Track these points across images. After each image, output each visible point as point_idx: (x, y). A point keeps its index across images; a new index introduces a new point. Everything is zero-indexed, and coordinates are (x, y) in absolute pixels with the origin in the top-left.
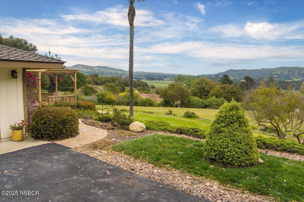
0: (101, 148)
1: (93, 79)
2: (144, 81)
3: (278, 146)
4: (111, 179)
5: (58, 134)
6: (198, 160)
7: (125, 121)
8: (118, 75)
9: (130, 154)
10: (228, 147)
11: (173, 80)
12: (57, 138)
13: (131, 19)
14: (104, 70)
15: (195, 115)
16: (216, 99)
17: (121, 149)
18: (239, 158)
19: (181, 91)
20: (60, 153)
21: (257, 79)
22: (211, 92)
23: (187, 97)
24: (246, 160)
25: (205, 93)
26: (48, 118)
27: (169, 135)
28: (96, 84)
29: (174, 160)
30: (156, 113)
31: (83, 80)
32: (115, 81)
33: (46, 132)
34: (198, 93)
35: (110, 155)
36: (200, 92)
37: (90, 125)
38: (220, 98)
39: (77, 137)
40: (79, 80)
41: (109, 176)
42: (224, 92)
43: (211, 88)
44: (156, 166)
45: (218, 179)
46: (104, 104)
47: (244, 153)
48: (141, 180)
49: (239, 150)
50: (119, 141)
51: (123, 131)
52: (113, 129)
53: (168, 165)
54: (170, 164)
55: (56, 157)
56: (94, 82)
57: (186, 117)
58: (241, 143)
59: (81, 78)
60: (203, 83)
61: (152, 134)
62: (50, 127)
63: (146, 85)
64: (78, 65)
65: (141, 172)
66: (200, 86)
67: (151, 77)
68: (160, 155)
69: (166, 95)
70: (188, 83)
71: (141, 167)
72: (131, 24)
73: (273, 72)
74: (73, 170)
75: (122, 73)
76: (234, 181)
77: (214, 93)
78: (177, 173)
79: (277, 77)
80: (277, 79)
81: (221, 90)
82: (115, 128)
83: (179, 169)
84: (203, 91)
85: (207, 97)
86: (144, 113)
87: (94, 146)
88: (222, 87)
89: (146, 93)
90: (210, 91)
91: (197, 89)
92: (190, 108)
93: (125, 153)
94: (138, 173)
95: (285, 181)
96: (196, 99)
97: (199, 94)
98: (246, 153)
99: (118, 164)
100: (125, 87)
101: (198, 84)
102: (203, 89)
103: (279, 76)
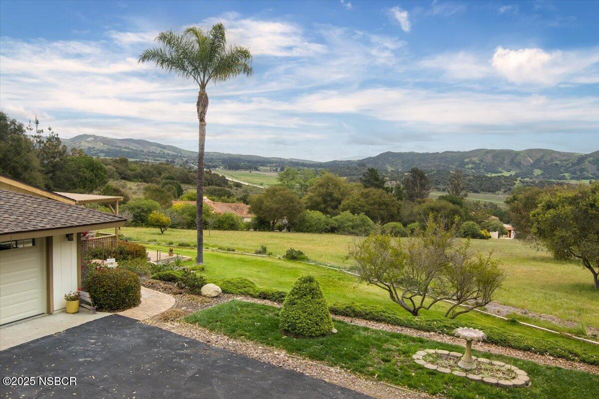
0: (172, 320)
1: (117, 168)
2: (220, 172)
3: (367, 314)
4: (189, 351)
5: (120, 304)
6: (273, 331)
7: (197, 283)
8: (167, 157)
9: (205, 326)
10: (300, 318)
11: (277, 169)
12: (119, 308)
13: (202, 112)
14: (140, 148)
15: (302, 256)
16: (351, 215)
17: (194, 320)
18: (310, 329)
19: (288, 201)
20: (130, 327)
21: (435, 172)
22: (343, 203)
23: (299, 212)
24: (317, 330)
25: (333, 204)
26: (109, 286)
27: (250, 300)
28: (123, 178)
29: (249, 332)
30: (239, 249)
31: (101, 175)
32: (163, 173)
33: (107, 302)
34: (320, 202)
35: (183, 328)
36: (325, 201)
37: (149, 287)
38: (358, 215)
39: (140, 306)
40: (94, 175)
41: (187, 348)
42: (367, 202)
43: (343, 195)
44: (231, 338)
45: (286, 348)
46: (144, 224)
47: (315, 324)
48: (217, 350)
49: (309, 321)
50: (191, 310)
51: (194, 296)
52: (181, 294)
53: (243, 337)
54: (245, 335)
55: (128, 331)
56: (120, 174)
57: (288, 259)
58: (312, 315)
59: (97, 171)
60: (330, 184)
61: (230, 300)
62: (111, 296)
63: (224, 181)
64: (84, 137)
65: (217, 343)
66: (323, 190)
67: (234, 163)
68: (236, 326)
69: (260, 209)
70: (303, 182)
71: (216, 339)
72: (202, 120)
73: (466, 158)
74: (151, 343)
75: (176, 154)
76: (300, 350)
77: (349, 205)
78: (250, 344)
79: (472, 168)
80: (472, 172)
81: (362, 199)
82: (182, 291)
83: (253, 340)
84: (329, 199)
85: (337, 211)
86: (220, 250)
87: (165, 318)
88: (362, 193)
89: (223, 201)
90: (342, 199)
91: (319, 196)
92: (304, 232)
93: (200, 325)
94: (214, 345)
95: (345, 349)
96: (316, 215)
97: (323, 206)
98: (317, 324)
99: (194, 337)
100: (184, 186)
101: (320, 185)
102: (329, 196)
103: (477, 166)
